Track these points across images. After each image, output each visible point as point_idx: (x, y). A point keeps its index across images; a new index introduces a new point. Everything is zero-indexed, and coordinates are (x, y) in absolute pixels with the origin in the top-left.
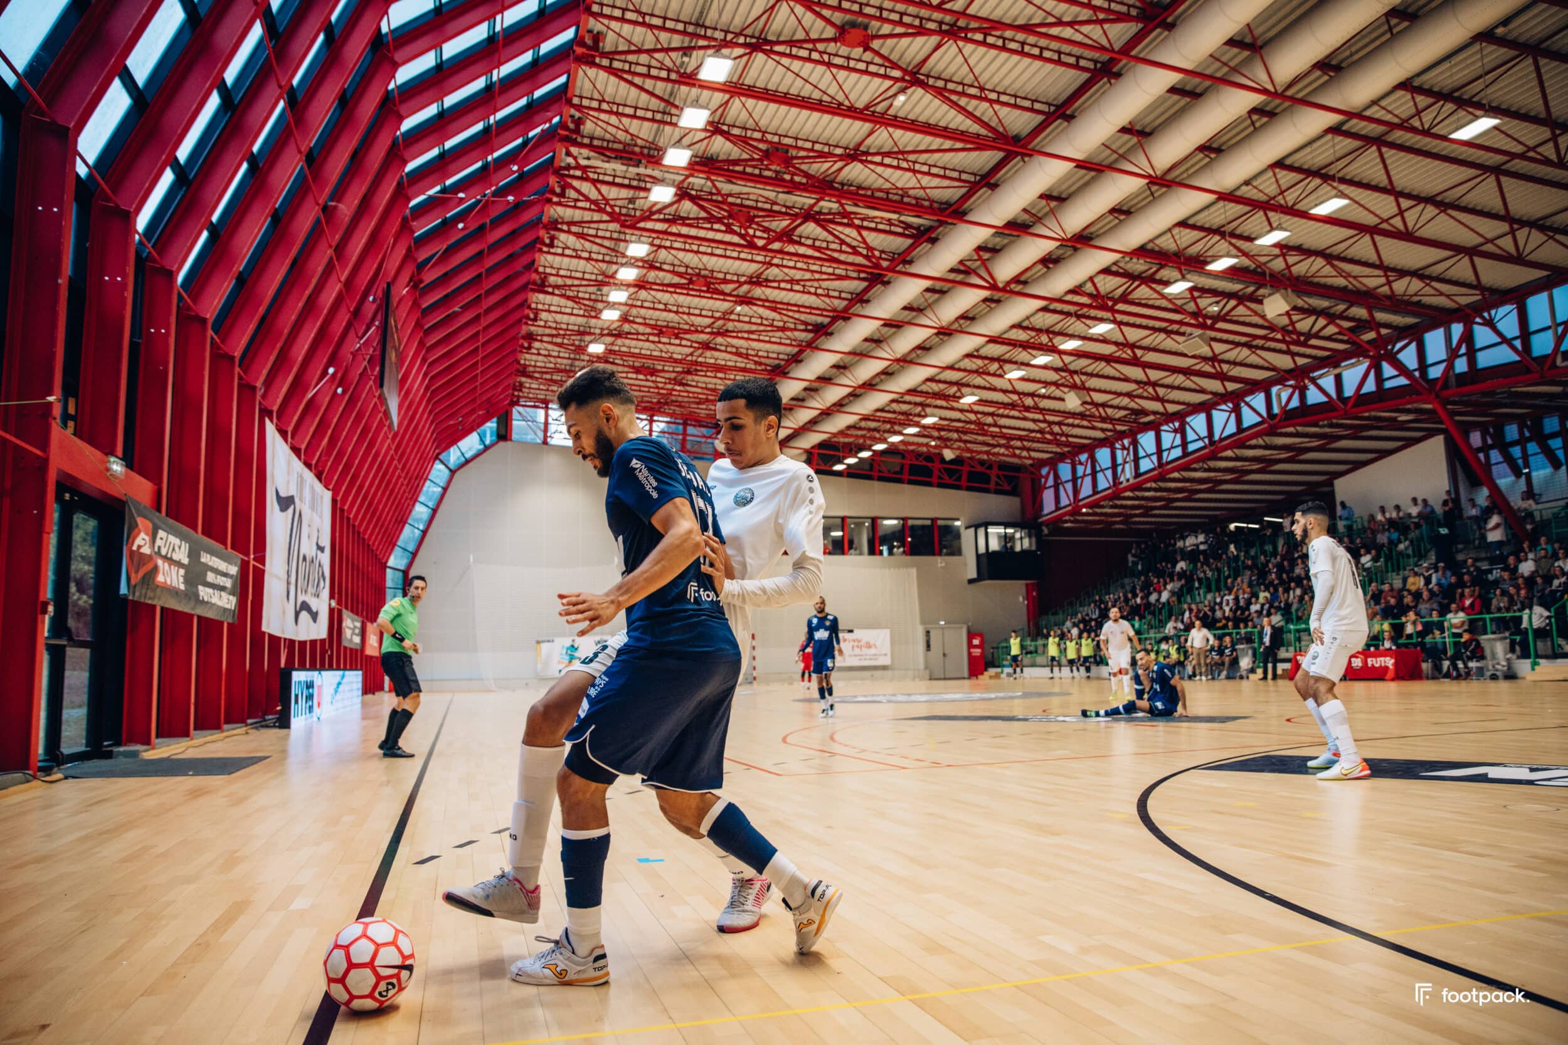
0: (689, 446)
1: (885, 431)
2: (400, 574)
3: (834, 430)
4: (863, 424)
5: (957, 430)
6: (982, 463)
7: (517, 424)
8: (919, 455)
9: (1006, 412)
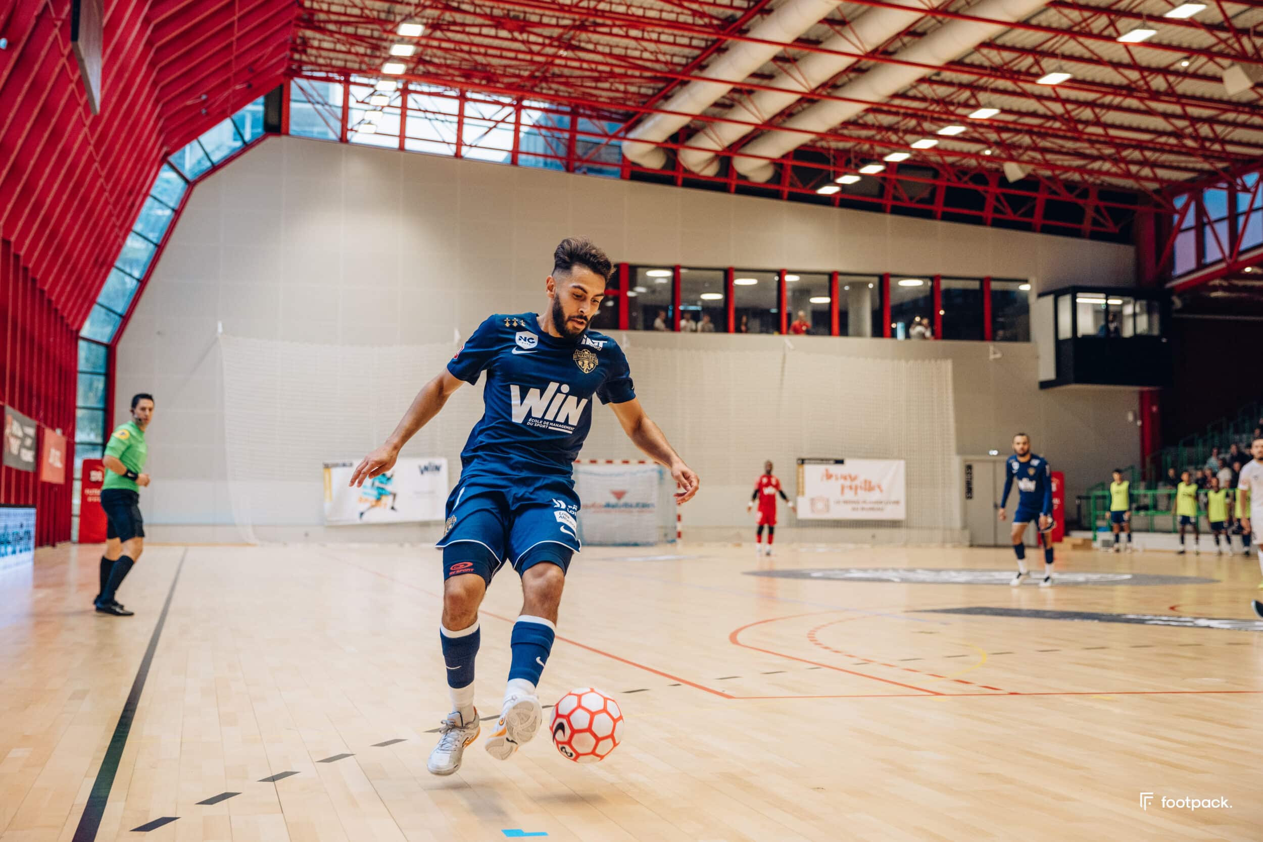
0: (579, 151)
1: (907, 131)
2: (102, 351)
3: (822, 128)
4: (870, 118)
5: (1030, 131)
6: (1070, 186)
7: (297, 108)
8: (963, 171)
9: (1117, 100)
